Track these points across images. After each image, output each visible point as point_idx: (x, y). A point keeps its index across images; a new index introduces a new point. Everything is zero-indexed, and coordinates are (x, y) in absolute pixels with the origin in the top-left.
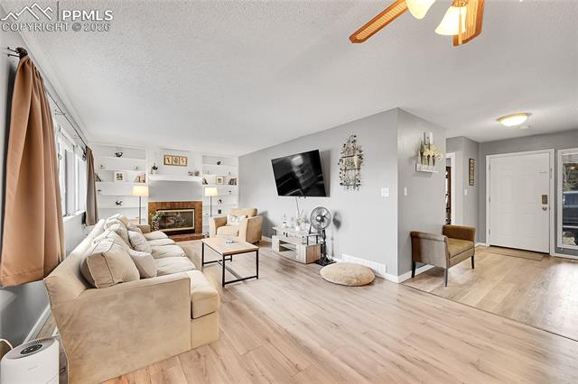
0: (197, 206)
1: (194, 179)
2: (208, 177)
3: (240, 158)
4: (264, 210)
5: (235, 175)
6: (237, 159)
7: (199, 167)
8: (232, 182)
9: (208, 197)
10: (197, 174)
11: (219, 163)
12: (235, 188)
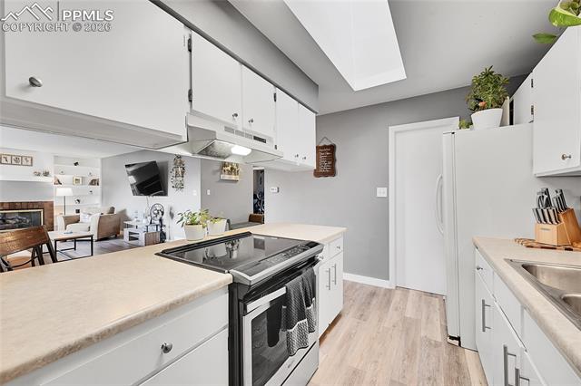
0: (46, 206)
1: (42, 179)
2: (60, 177)
3: (102, 159)
4: (122, 208)
5: (98, 176)
6: (99, 161)
7: (49, 167)
8: (94, 182)
9: (60, 197)
10: (46, 174)
11: (76, 164)
12: (97, 189)
